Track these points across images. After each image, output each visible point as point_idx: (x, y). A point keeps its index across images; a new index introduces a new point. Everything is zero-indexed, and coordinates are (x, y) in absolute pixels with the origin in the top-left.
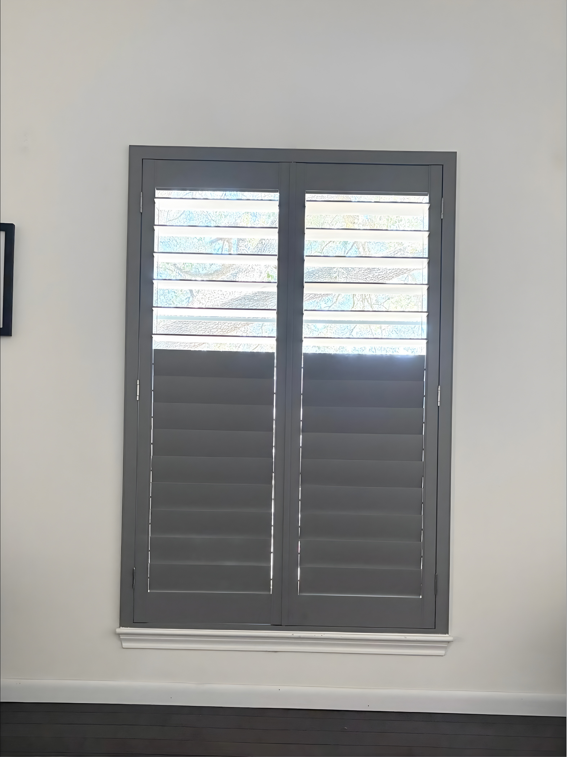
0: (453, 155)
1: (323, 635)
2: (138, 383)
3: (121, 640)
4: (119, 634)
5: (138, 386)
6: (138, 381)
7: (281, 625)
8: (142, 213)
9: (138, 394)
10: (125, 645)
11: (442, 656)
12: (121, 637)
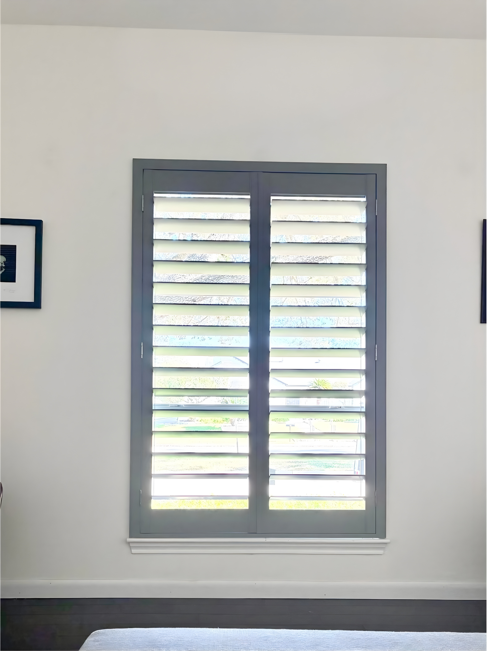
0: (384, 166)
1: (289, 540)
2: (142, 345)
3: (130, 548)
4: (129, 543)
5: (142, 347)
6: (142, 343)
7: (256, 533)
8: (143, 211)
9: (142, 354)
10: (134, 551)
11: (381, 555)
12: (130, 545)
